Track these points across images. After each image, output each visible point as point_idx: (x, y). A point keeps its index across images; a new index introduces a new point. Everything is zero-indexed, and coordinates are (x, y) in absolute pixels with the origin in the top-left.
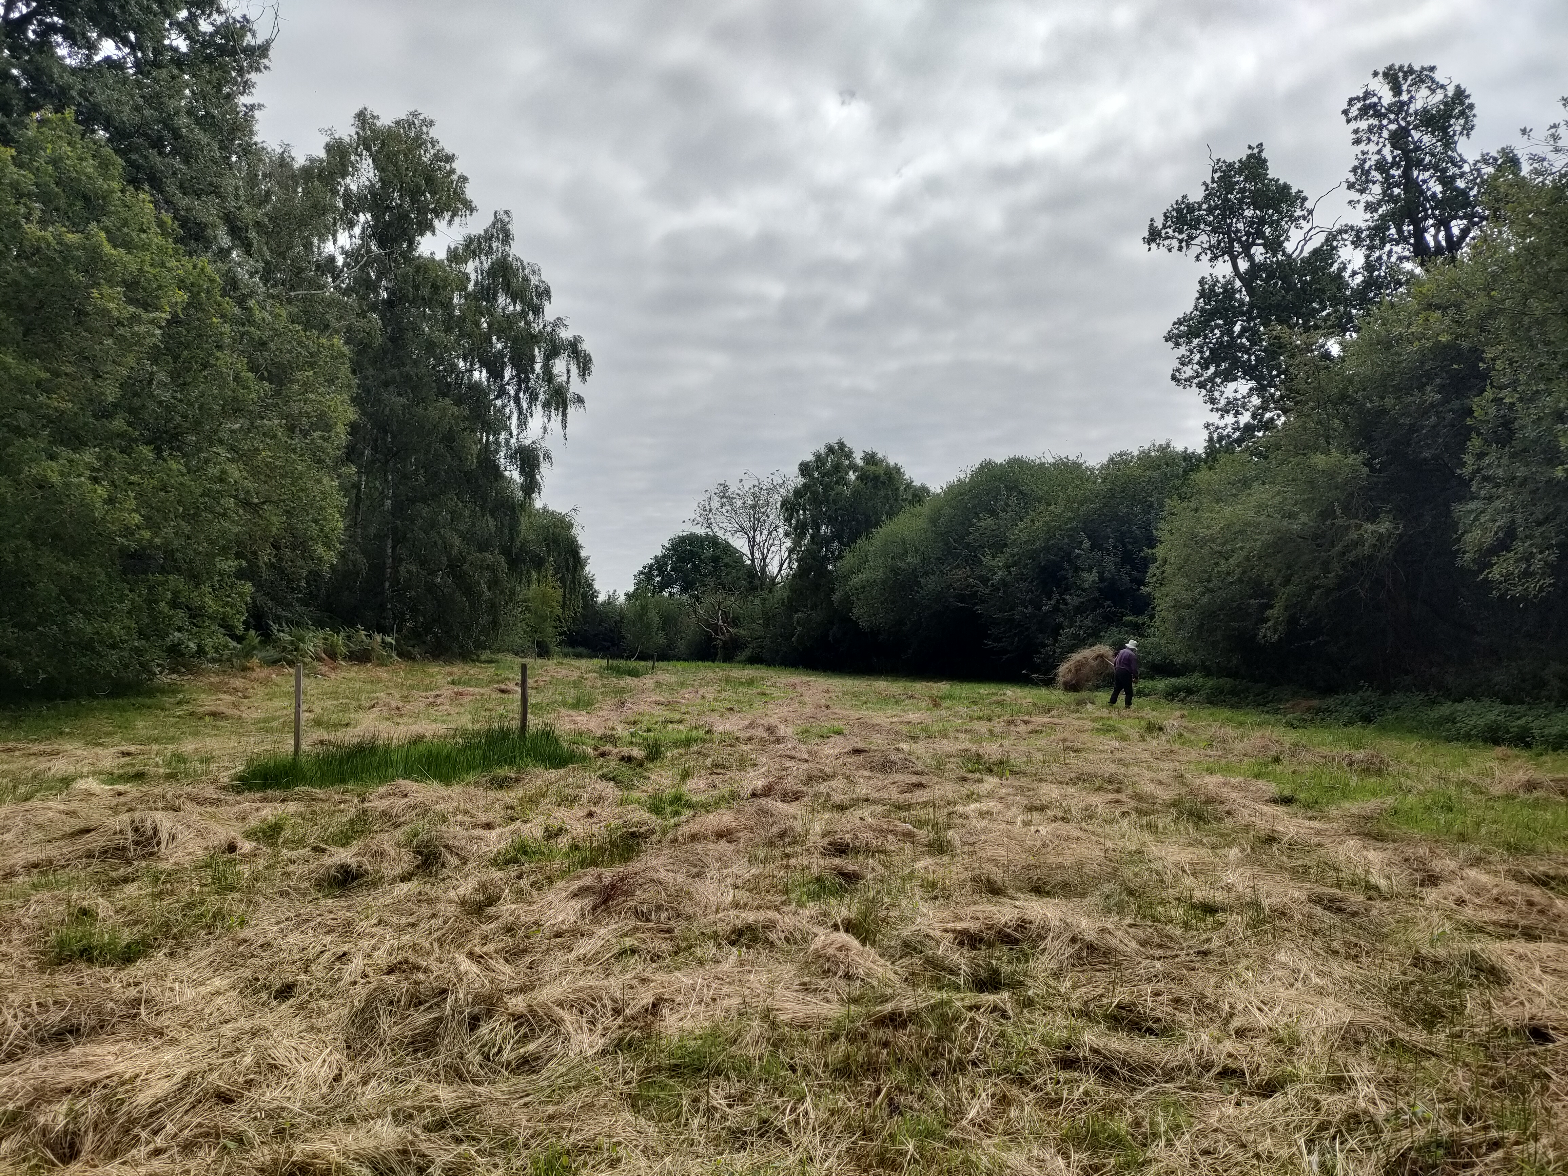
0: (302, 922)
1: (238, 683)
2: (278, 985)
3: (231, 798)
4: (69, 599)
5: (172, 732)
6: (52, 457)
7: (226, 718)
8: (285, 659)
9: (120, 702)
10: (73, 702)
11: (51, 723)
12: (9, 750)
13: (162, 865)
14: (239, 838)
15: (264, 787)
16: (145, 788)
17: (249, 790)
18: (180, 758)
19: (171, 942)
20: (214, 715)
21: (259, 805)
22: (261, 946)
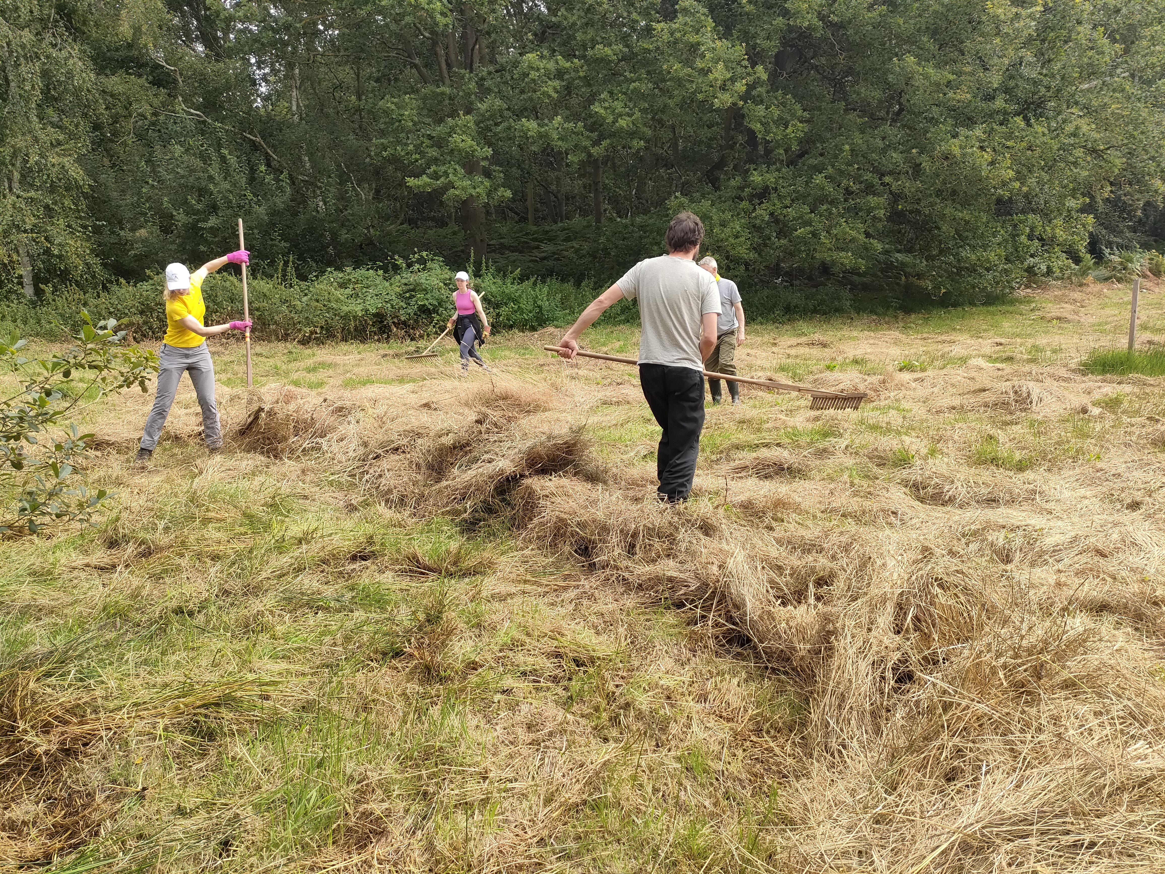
0: (1144, 465)
1: (1077, 295)
2: (1129, 501)
3: (1078, 378)
4: (960, 236)
5: (1029, 330)
6: (955, 136)
7: (1068, 321)
8: (1115, 276)
9: (991, 309)
10: (960, 309)
11: (948, 322)
12: (925, 339)
13: (1035, 417)
14: (1089, 405)
15: (1104, 372)
16: (1015, 367)
17: (1092, 373)
18: (1036, 348)
19: (1048, 464)
20: (1059, 318)
21: (1100, 384)
22: (1114, 475)
